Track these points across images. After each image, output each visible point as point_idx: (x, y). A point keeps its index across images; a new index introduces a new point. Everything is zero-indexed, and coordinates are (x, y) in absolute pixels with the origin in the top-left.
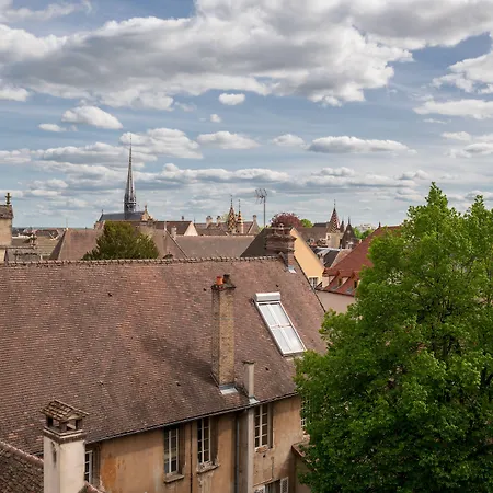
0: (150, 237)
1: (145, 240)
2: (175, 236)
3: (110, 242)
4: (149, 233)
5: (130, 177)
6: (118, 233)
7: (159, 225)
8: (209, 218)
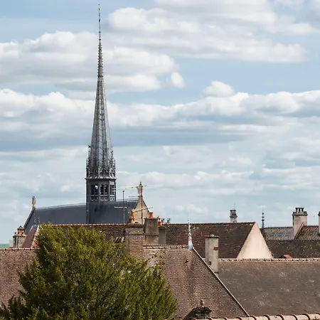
0: (152, 263)
1: (139, 271)
2: (215, 260)
3: (52, 278)
4: (151, 254)
5: (99, 116)
6: (73, 255)
7: (174, 233)
8: (299, 213)
